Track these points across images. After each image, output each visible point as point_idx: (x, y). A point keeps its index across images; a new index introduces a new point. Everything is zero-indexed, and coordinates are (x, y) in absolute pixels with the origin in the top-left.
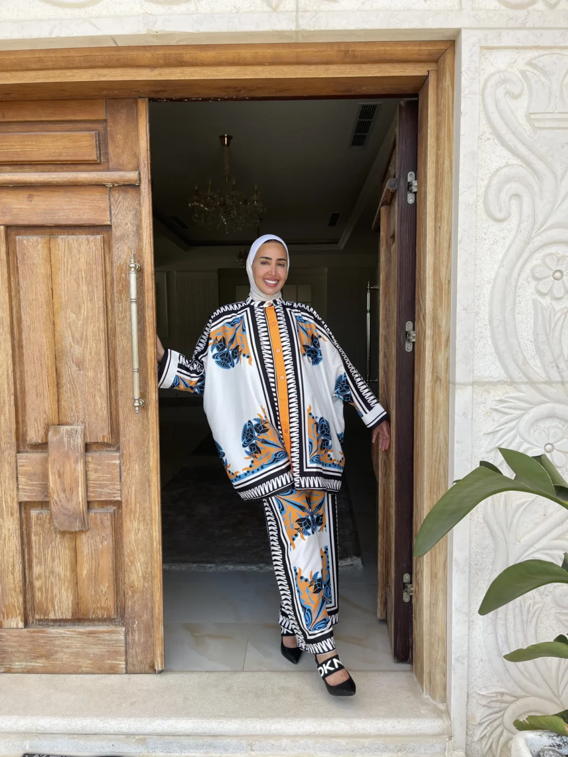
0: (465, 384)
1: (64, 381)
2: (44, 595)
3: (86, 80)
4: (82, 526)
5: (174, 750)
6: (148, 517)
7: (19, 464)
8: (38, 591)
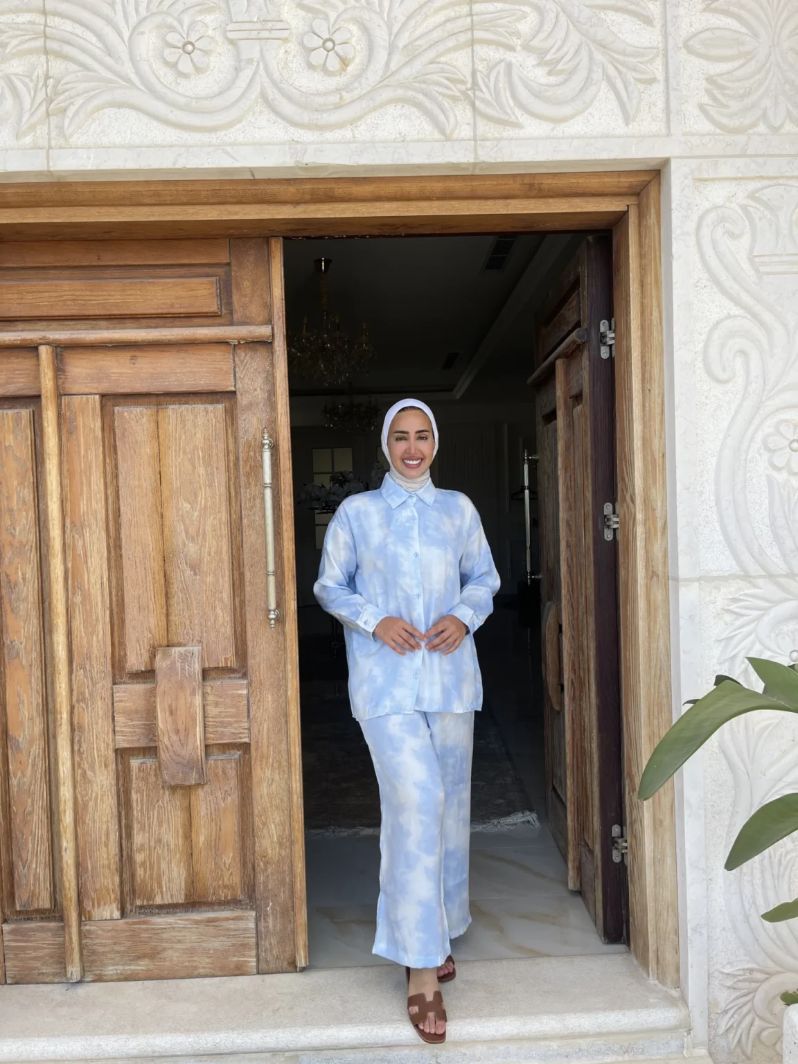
0: (689, 580)
1: (175, 589)
2: (148, 872)
4: (199, 779)
6: (285, 763)
7: (115, 699)
8: (140, 868)
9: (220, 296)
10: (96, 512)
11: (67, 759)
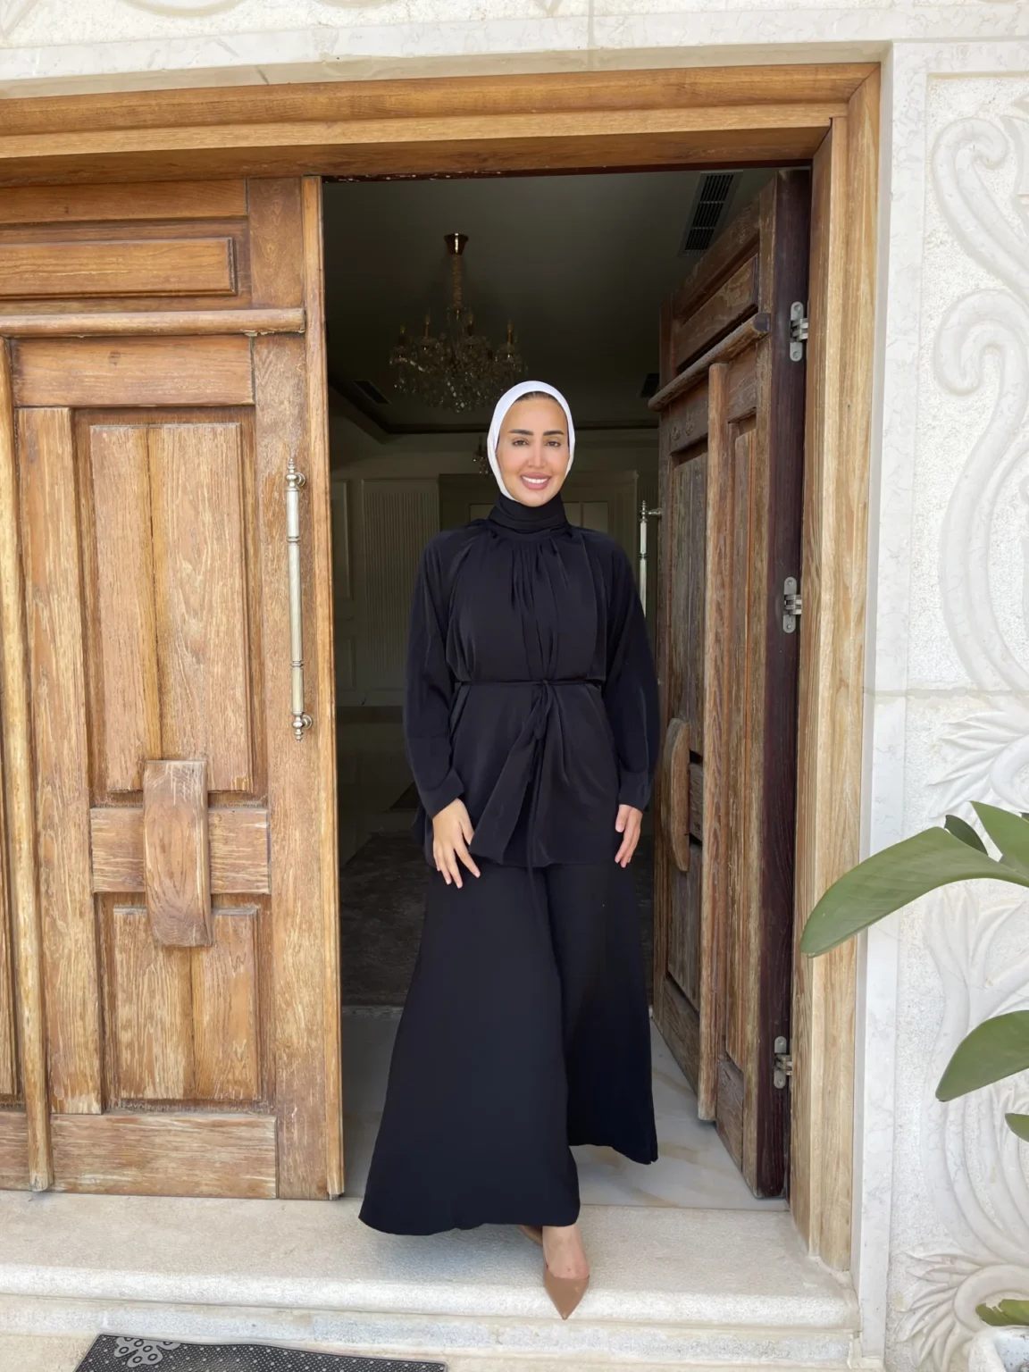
0: (893, 695)
1: (172, 682)
2: (137, 1056)
3: (212, 147)
4: (201, 938)
5: (361, 1338)
6: (316, 925)
7: (93, 827)
8: (126, 1049)
9: (234, 265)
10: (66, 570)
11: (28, 903)
